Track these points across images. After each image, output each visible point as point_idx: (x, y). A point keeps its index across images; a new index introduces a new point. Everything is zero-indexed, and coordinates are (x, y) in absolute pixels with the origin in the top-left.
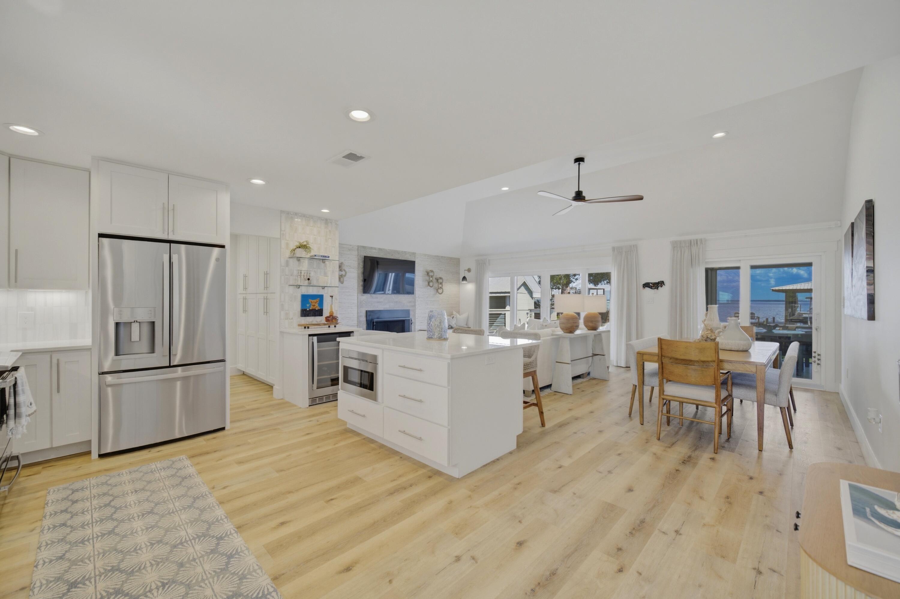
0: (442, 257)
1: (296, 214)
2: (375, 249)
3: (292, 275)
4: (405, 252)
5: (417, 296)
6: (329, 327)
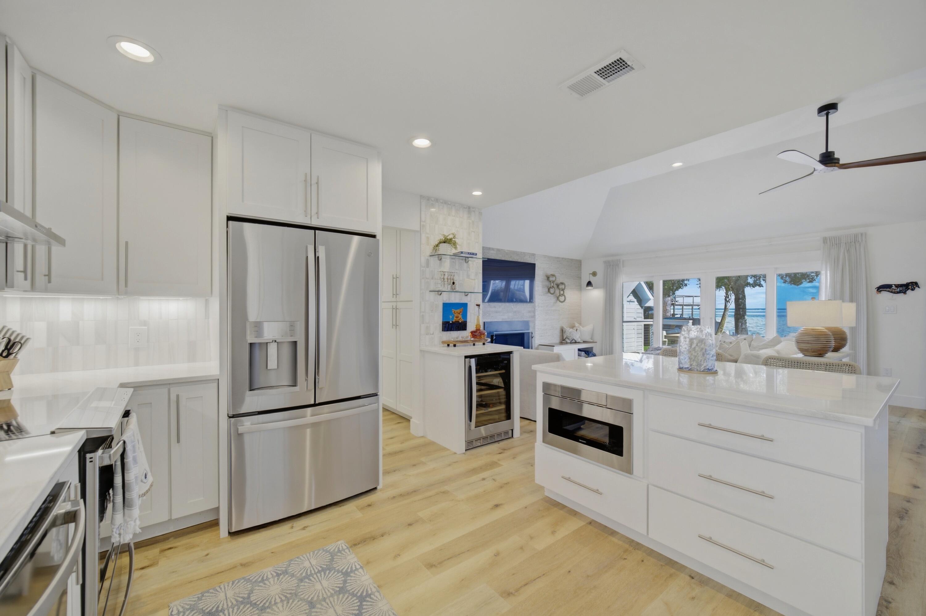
0: (563, 258)
1: (437, 200)
2: (493, 249)
3: (432, 278)
4: (524, 253)
5: (536, 304)
6: (474, 345)
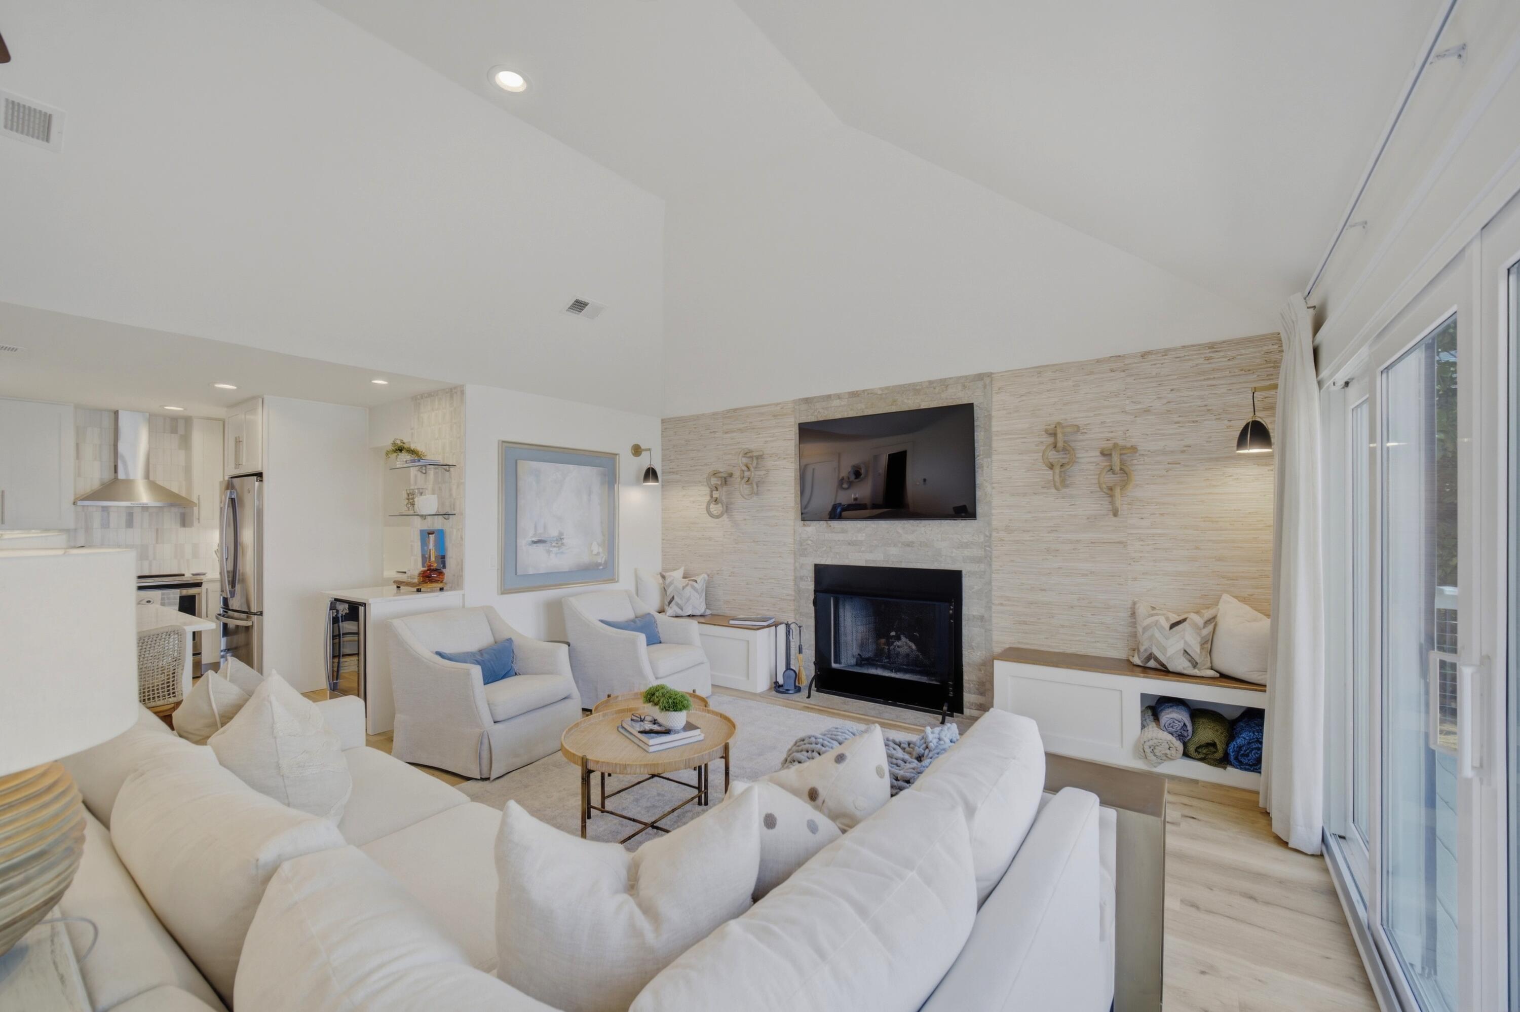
0: (1144, 355)
5: (995, 523)
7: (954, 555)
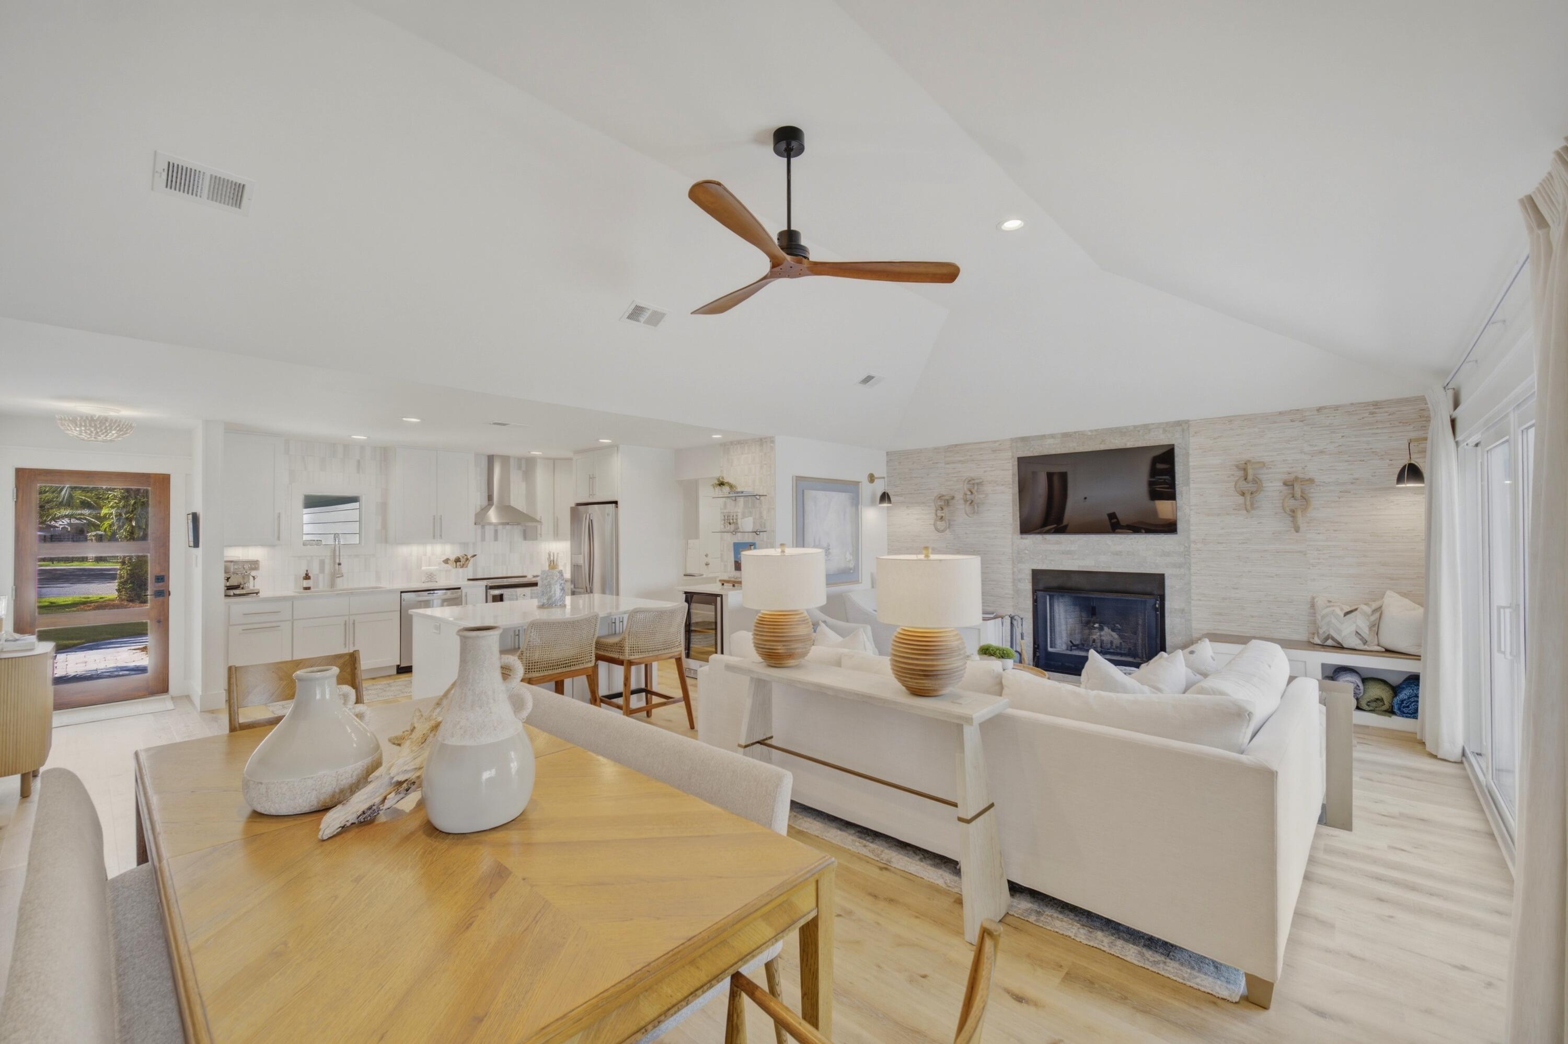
0: (1319, 410)
5: (1193, 537)
7: (1157, 561)
